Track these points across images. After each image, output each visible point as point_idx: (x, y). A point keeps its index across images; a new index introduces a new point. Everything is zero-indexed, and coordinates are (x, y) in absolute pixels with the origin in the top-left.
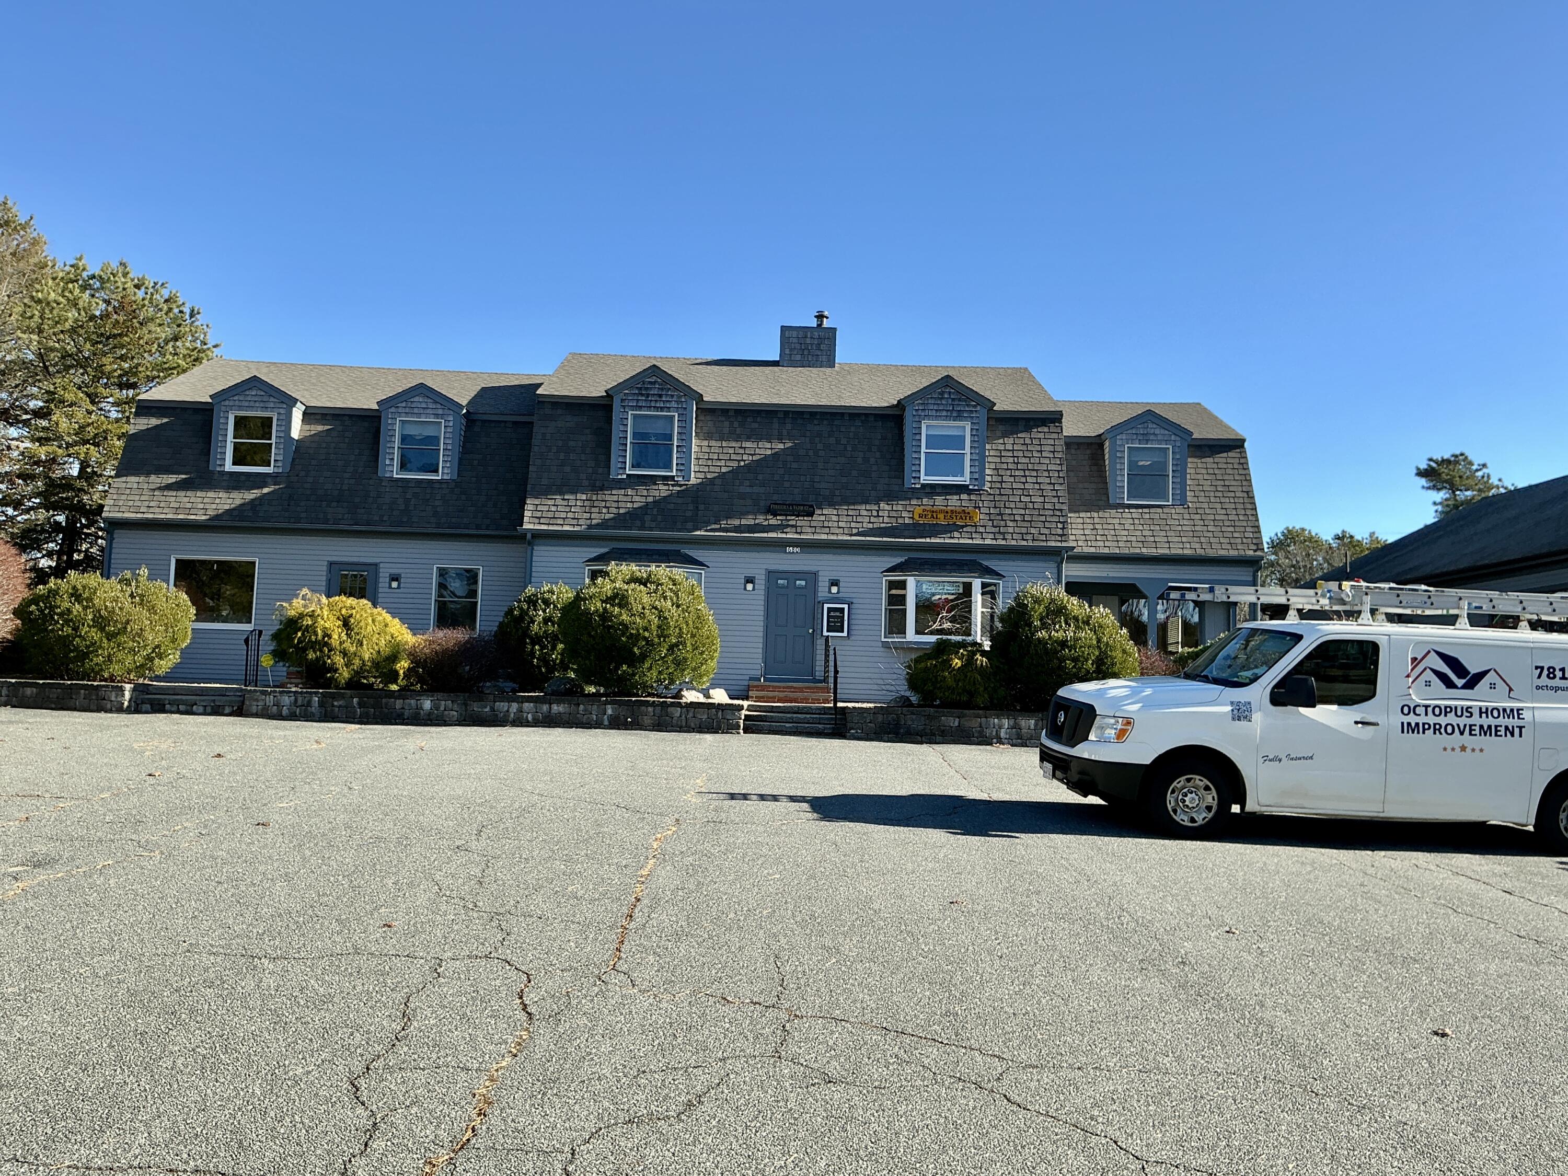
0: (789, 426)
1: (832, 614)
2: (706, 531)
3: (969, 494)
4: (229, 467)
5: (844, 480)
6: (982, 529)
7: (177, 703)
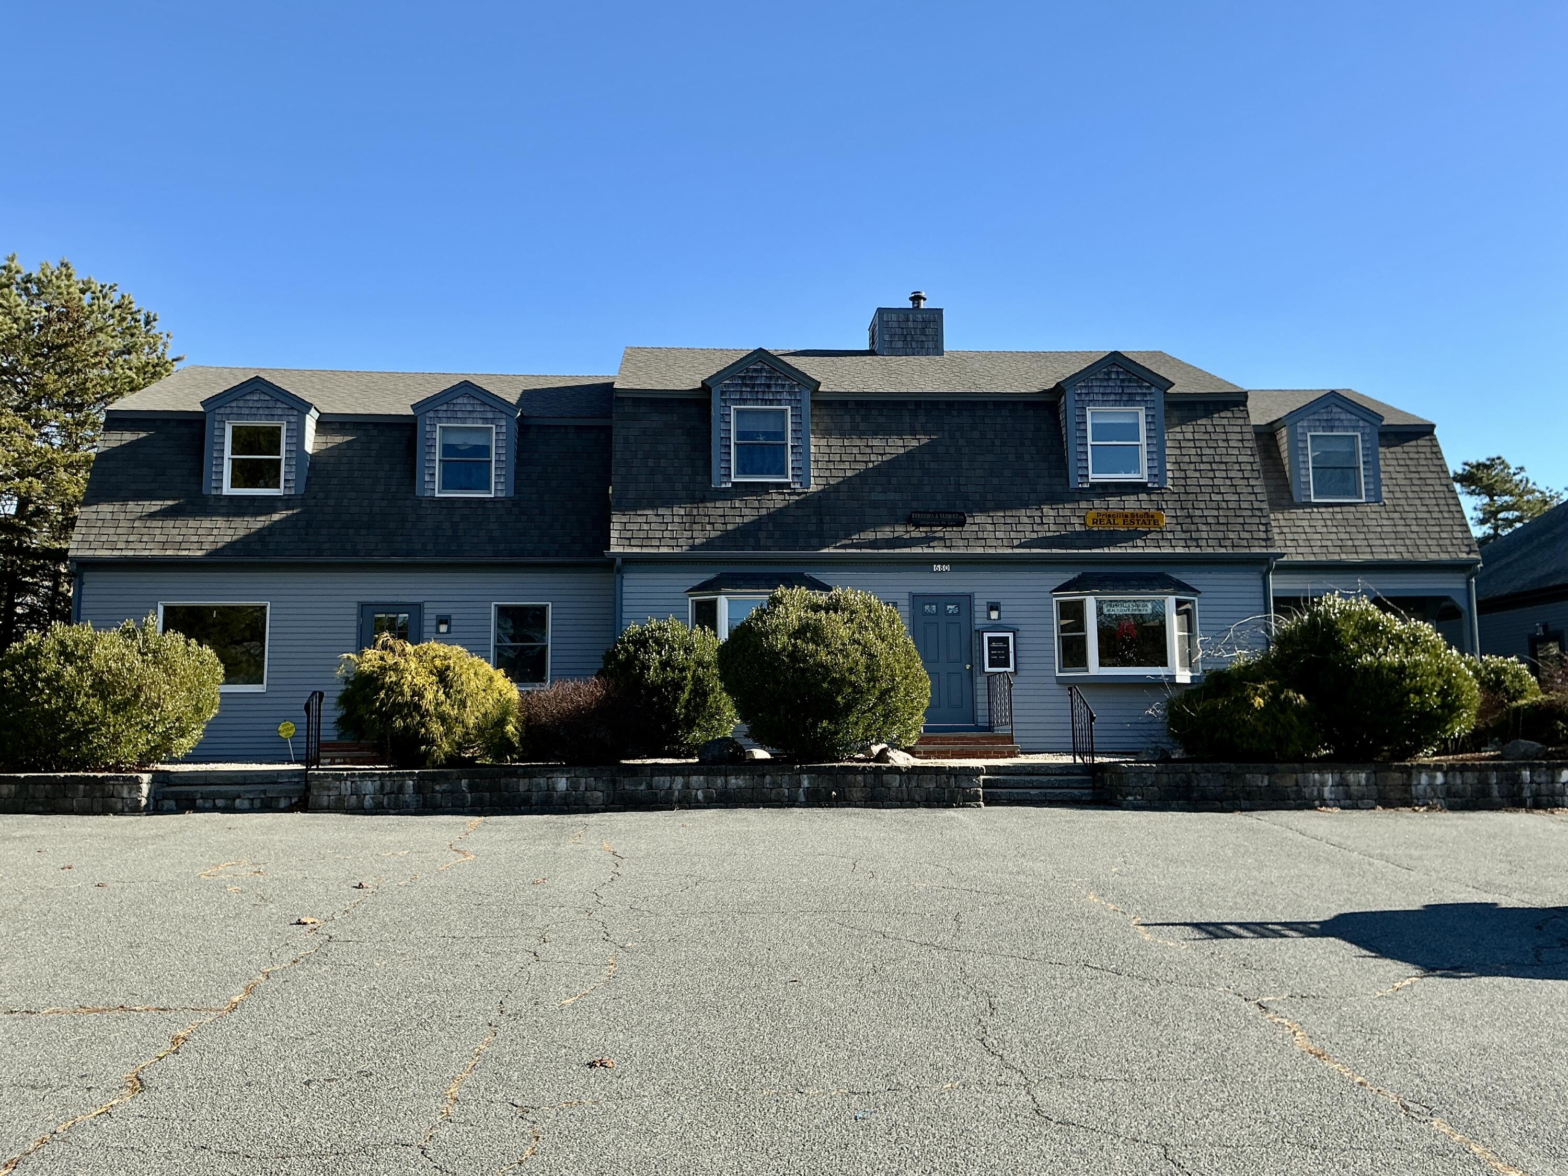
0: (922, 419)
1: (994, 644)
2: (836, 548)
3: (1149, 494)
4: (227, 489)
5: (996, 481)
6: (1170, 536)
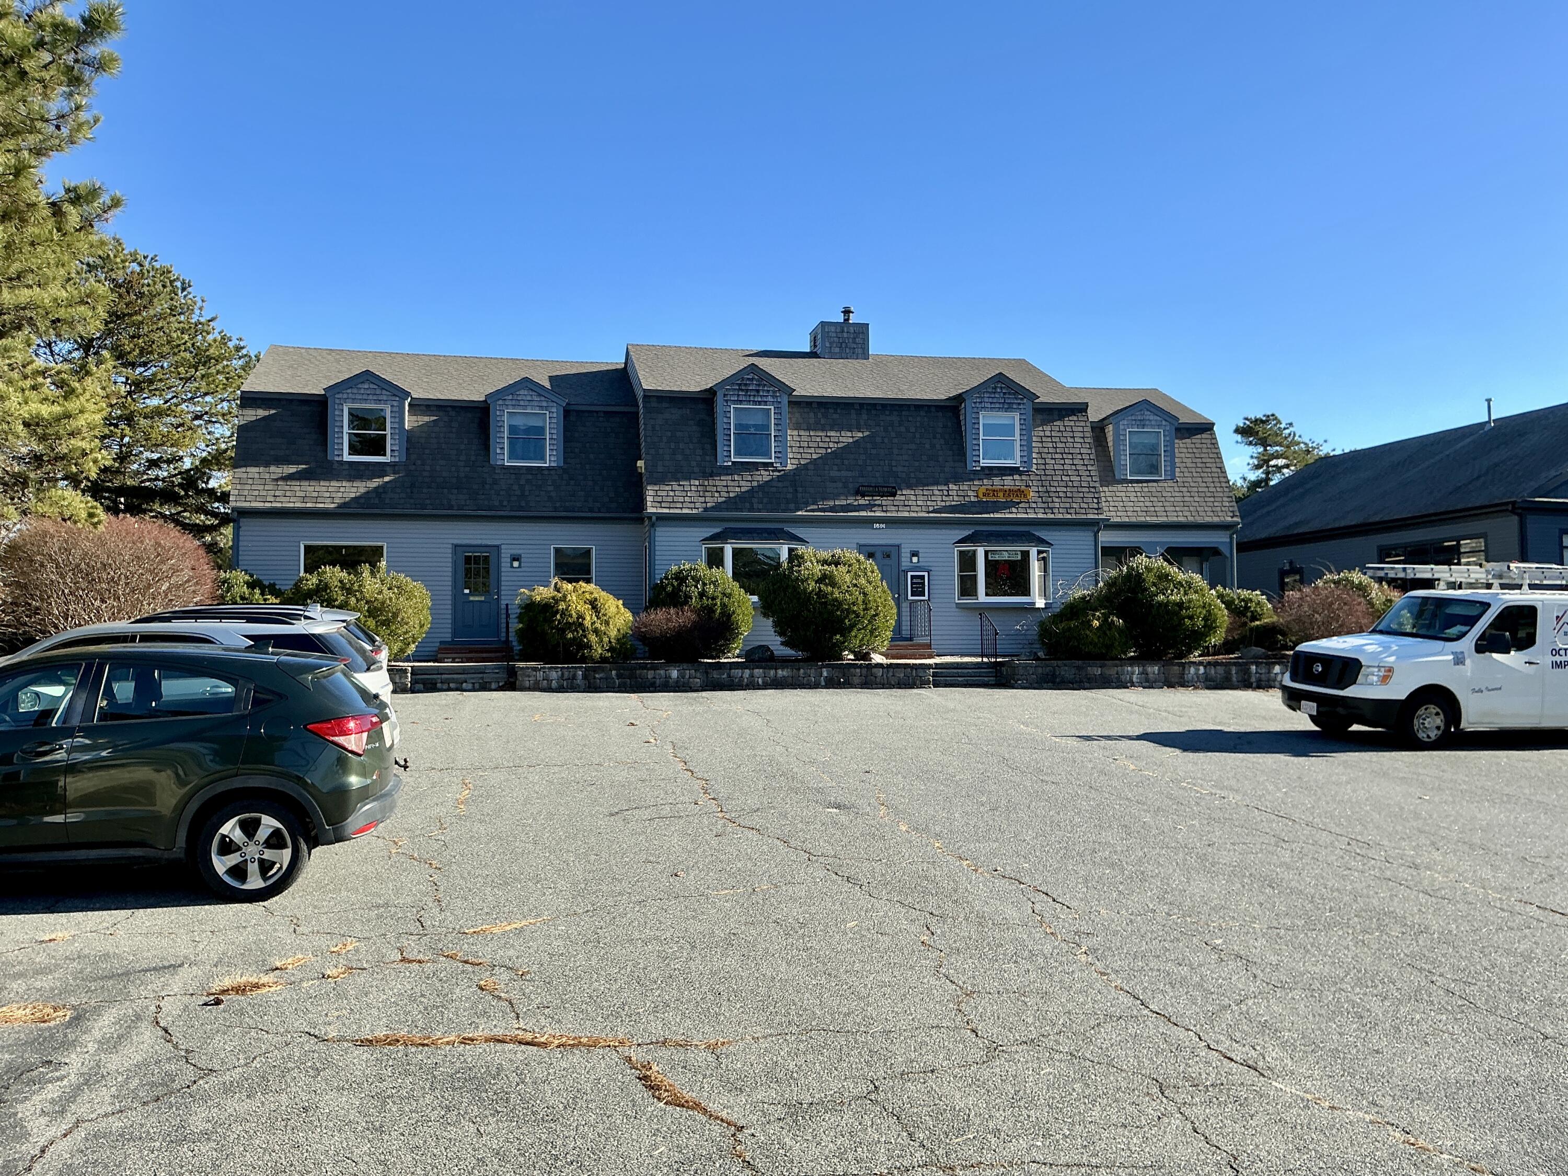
0: (865, 417)
1: (915, 581)
2: (806, 511)
3: (1020, 475)
4: (347, 457)
5: (917, 464)
6: (1034, 505)
7: (448, 681)
